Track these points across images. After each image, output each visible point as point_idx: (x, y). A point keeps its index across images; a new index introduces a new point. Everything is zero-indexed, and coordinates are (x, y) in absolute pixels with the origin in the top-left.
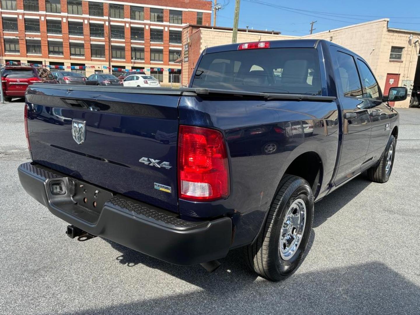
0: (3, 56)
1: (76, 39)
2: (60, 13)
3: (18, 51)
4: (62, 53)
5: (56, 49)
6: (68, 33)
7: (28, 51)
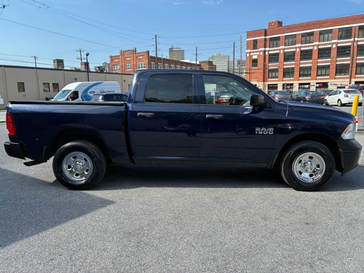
0: (266, 82)
1: (323, 62)
2: (313, 43)
3: (277, 77)
4: (310, 75)
5: (306, 73)
6: (317, 58)
7: (284, 76)
